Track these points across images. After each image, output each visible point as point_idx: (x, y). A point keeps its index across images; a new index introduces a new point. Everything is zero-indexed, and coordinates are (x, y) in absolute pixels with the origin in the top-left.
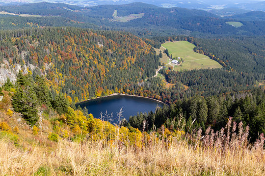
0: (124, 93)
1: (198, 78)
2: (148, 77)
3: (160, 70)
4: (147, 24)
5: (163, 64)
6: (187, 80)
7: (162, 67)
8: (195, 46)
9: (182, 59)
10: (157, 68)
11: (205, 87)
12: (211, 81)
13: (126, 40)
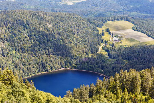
0: (70, 67)
1: (137, 54)
2: (92, 53)
3: (103, 47)
4: (91, 6)
5: (105, 41)
6: (126, 55)
7: (104, 45)
8: (133, 25)
9: (122, 37)
10: (100, 45)
11: (143, 62)
12: (148, 56)
13: (72, 20)
